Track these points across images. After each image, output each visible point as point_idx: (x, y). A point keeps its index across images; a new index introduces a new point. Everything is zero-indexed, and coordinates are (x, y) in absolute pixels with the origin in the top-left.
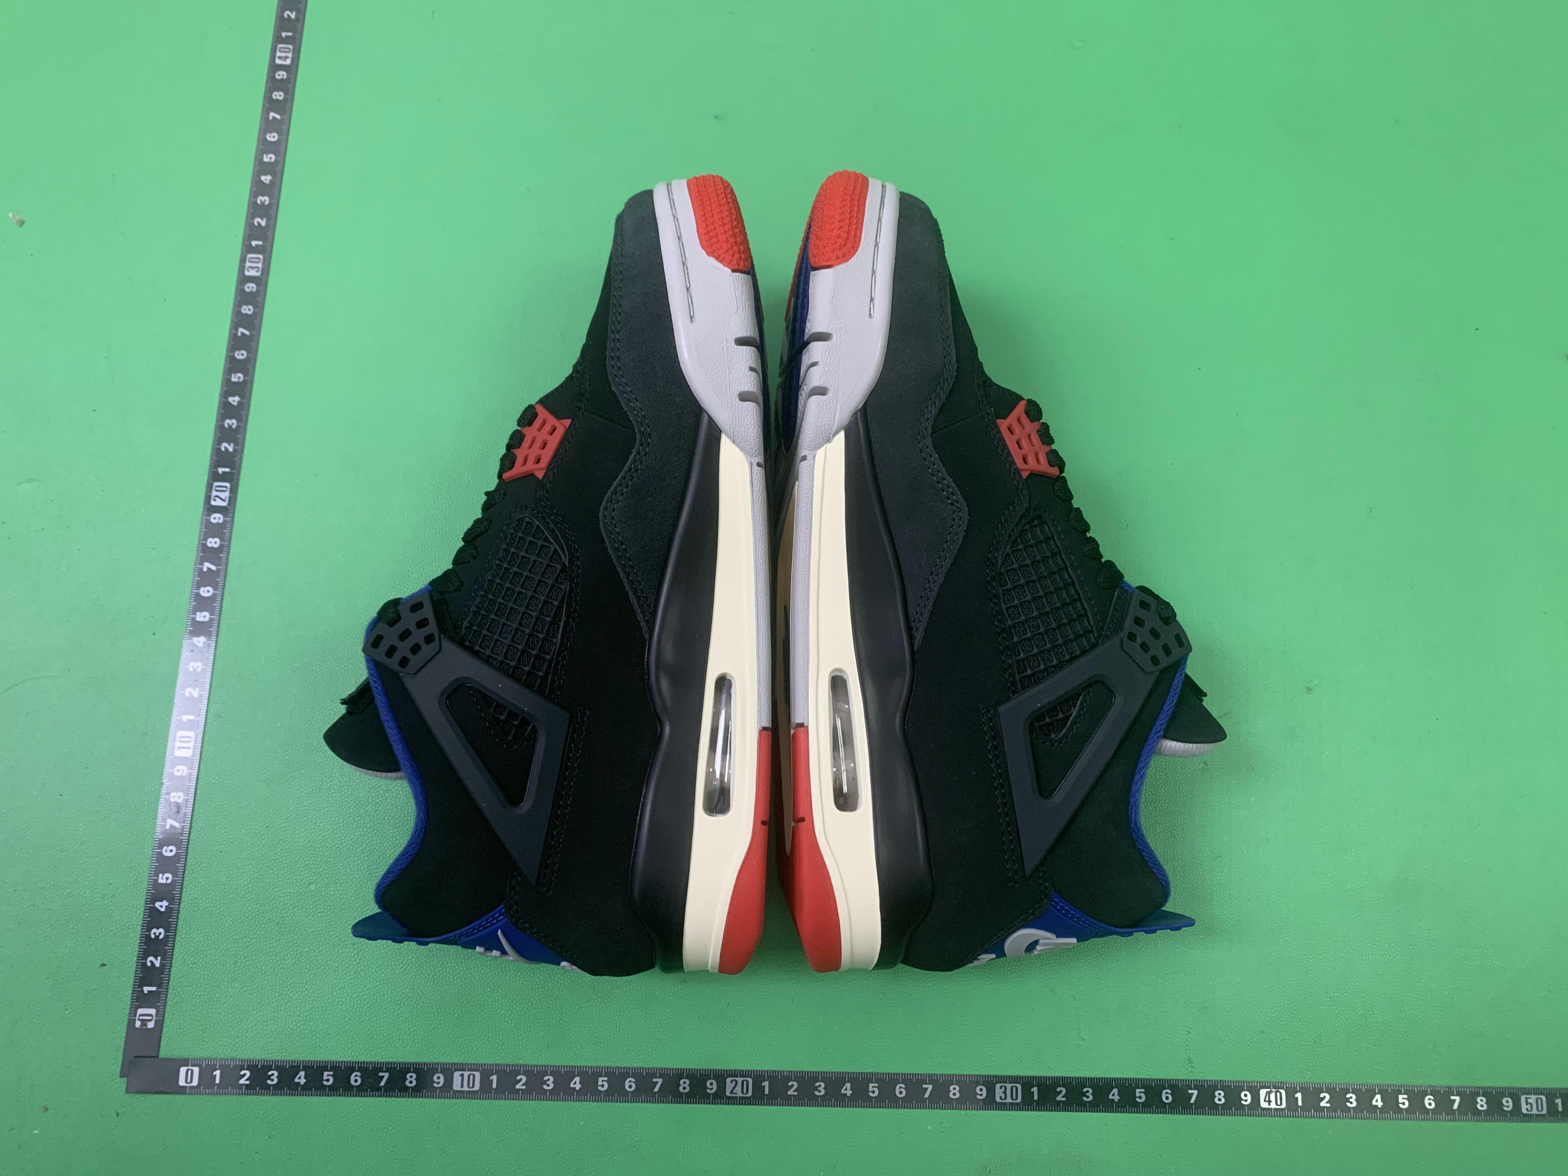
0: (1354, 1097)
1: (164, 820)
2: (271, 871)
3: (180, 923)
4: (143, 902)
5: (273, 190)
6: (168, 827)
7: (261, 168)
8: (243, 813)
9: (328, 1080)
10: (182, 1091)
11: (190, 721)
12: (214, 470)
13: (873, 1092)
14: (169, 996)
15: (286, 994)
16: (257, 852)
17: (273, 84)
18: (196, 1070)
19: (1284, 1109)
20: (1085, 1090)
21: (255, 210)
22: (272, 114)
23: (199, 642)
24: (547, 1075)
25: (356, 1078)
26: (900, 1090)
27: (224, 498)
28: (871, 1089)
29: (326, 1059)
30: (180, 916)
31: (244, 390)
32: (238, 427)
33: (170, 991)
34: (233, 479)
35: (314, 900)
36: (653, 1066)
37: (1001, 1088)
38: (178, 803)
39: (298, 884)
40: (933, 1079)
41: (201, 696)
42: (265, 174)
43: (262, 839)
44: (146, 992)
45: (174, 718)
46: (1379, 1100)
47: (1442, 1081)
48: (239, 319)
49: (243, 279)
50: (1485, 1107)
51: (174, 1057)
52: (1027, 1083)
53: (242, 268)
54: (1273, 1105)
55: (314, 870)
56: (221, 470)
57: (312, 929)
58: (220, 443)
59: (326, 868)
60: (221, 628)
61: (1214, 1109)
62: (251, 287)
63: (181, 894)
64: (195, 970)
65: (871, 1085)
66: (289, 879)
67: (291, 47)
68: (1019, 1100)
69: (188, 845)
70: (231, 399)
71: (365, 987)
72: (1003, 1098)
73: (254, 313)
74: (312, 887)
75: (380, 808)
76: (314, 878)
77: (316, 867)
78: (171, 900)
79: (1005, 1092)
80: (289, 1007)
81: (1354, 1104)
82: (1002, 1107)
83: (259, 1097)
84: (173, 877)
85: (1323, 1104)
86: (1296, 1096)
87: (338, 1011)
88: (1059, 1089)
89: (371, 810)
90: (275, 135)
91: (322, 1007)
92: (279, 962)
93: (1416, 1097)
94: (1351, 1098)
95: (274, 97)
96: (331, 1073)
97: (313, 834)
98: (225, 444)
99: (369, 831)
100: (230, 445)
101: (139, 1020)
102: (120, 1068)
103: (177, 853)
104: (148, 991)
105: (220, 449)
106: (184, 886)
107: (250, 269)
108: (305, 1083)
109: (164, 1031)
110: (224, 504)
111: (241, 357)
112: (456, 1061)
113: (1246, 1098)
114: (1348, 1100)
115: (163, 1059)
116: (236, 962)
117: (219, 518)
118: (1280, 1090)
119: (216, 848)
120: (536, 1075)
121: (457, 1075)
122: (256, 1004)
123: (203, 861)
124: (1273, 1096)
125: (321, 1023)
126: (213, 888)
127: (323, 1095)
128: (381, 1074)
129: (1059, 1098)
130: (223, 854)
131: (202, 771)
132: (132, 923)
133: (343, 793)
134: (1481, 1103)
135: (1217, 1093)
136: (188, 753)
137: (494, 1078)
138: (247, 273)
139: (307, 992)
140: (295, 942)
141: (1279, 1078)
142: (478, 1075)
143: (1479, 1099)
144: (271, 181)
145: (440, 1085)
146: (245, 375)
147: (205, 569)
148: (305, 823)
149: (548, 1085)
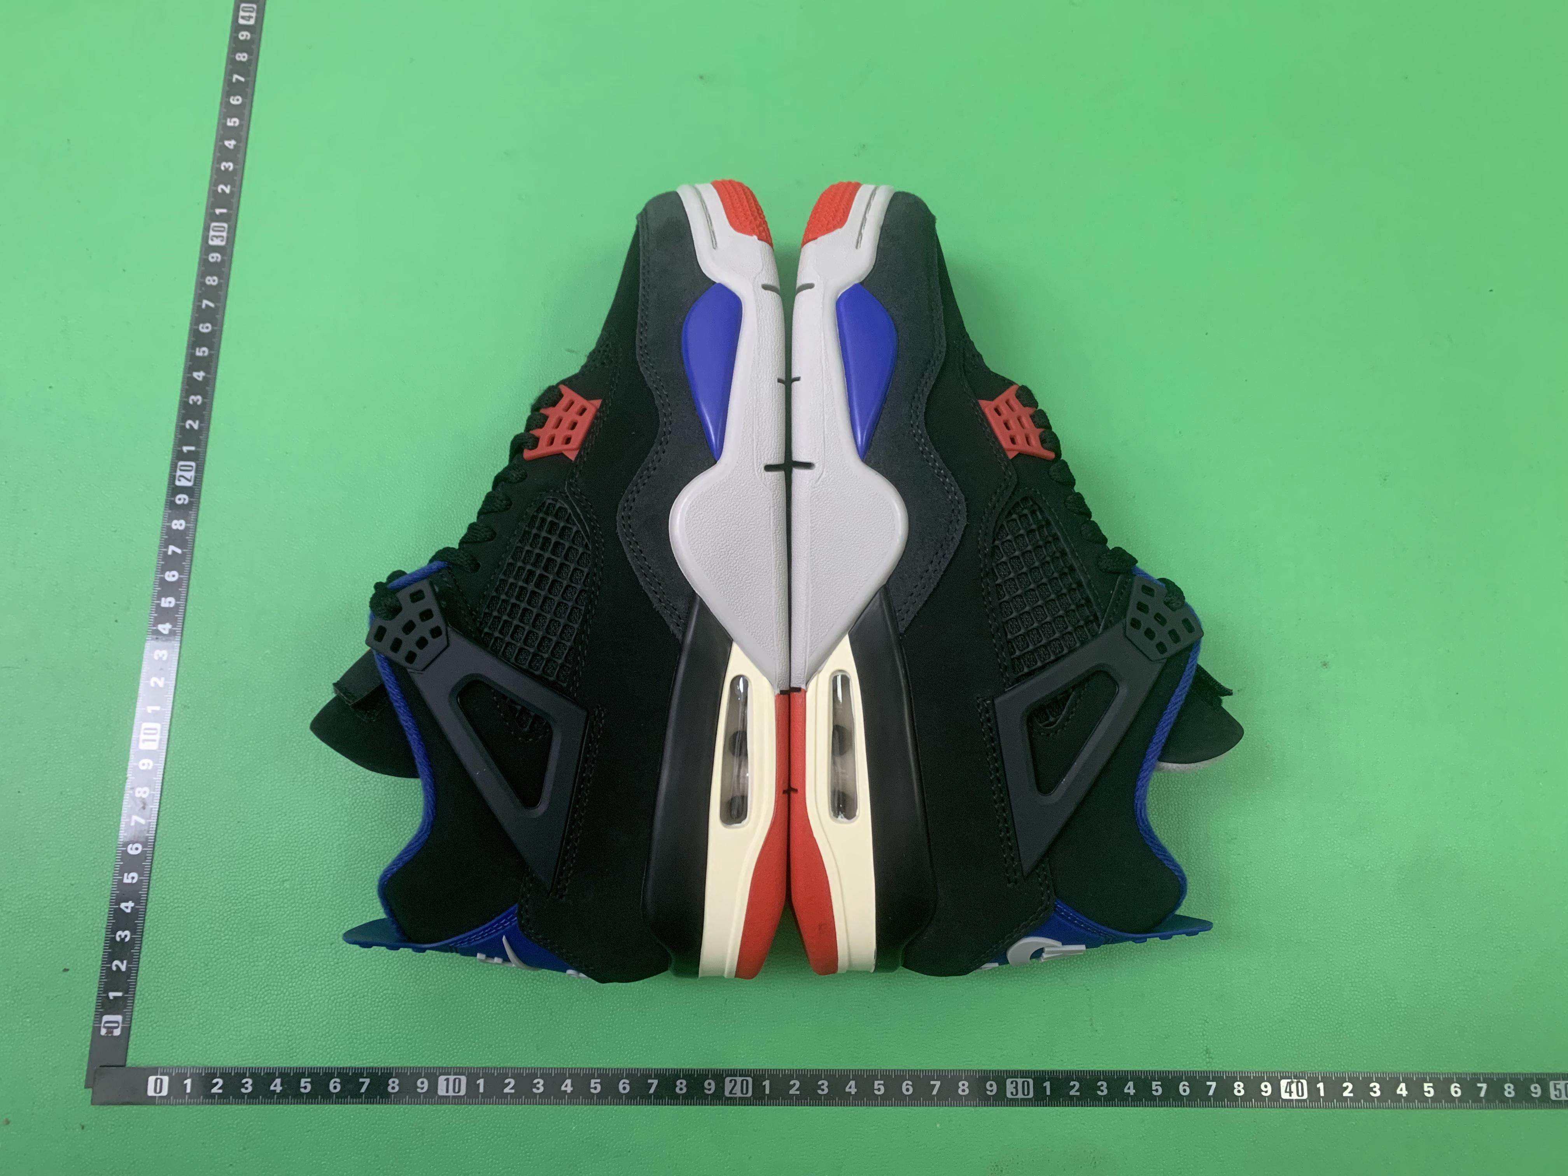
0: (1378, 1086)
1: (130, 816)
2: (243, 869)
3: (147, 924)
4: (108, 903)
5: (238, 156)
6: (133, 824)
7: (224, 133)
8: (213, 807)
9: (305, 1088)
10: (151, 1101)
11: (155, 713)
12: (179, 449)
13: (879, 1090)
14: (136, 1002)
15: (260, 998)
16: (228, 849)
17: (236, 45)
18: (166, 1079)
19: (1304, 1101)
20: (1099, 1084)
21: (219, 176)
22: (236, 77)
23: (164, 629)
24: (537, 1078)
25: (336, 1084)
26: (907, 1088)
27: (189, 478)
28: (876, 1087)
29: (303, 1065)
30: (146, 917)
31: (209, 364)
32: (204, 403)
33: (137, 997)
34: (198, 457)
35: (289, 898)
36: (647, 1066)
37: (1012, 1083)
38: (144, 799)
39: (272, 882)
40: (941, 1075)
41: (165, 685)
42: (229, 139)
43: (234, 835)
44: (111, 998)
45: (139, 710)
46: (1404, 1089)
47: (1469, 1067)
48: (204, 290)
49: (207, 249)
50: (1513, 1094)
51: (142, 1065)
52: (1039, 1077)
53: (205, 238)
54: (1294, 1096)
55: (289, 867)
56: (185, 449)
57: (287, 929)
58: (184, 421)
59: (301, 864)
60: (188, 614)
61: (1234, 1100)
62: (215, 257)
63: (147, 894)
64: (163, 973)
65: (876, 1083)
66: (262, 876)
67: (255, 6)
68: (1031, 1095)
69: (154, 842)
70: (195, 375)
71: (344, 988)
72: (1014, 1094)
73: (219, 284)
74: (287, 885)
75: (358, 801)
76: (289, 874)
77: (291, 863)
78: (137, 901)
79: (1016, 1088)
80: (264, 1011)
81: (1378, 1094)
82: (1014, 1102)
83: (233, 1106)
84: (139, 876)
85: (1346, 1094)
86: (1318, 1086)
87: (315, 1014)
88: (1072, 1083)
89: (347, 802)
90: (240, 98)
91: (299, 1010)
92: (252, 964)
93: (1442, 1084)
94: (1375, 1087)
95: (237, 59)
96: (309, 1080)
97: (287, 829)
98: (190, 422)
99: (346, 824)
100: (195, 422)
101: (105, 1027)
102: (85, 1078)
103: (142, 851)
104: (115, 998)
105: (184, 426)
106: (151, 885)
107: (214, 239)
108: (281, 1091)
109: (131, 1038)
110: (190, 484)
111: (205, 331)
112: (440, 1065)
113: (1267, 1089)
114: (1371, 1089)
115: (131, 1068)
116: (207, 965)
117: (185, 499)
118: (1301, 1080)
119: (185, 845)
120: (524, 1079)
121: (442, 1079)
122: (228, 1008)
123: (170, 858)
124: (1294, 1086)
125: (297, 1027)
126: (182, 887)
127: (300, 1103)
128: (361, 1080)
129: (1072, 1093)
130: (192, 851)
131: (168, 763)
132: (96, 925)
133: (318, 785)
134: (1509, 1090)
135: (1236, 1085)
136: (154, 746)
137: (481, 1082)
138: (211, 243)
139: (282, 995)
140: (269, 942)
141: (1300, 1068)
142: (464, 1079)
143: (1506, 1086)
144: (235, 146)
145: (424, 1090)
146: (210, 349)
147: (170, 553)
148: (279, 817)
149: (538, 1089)
